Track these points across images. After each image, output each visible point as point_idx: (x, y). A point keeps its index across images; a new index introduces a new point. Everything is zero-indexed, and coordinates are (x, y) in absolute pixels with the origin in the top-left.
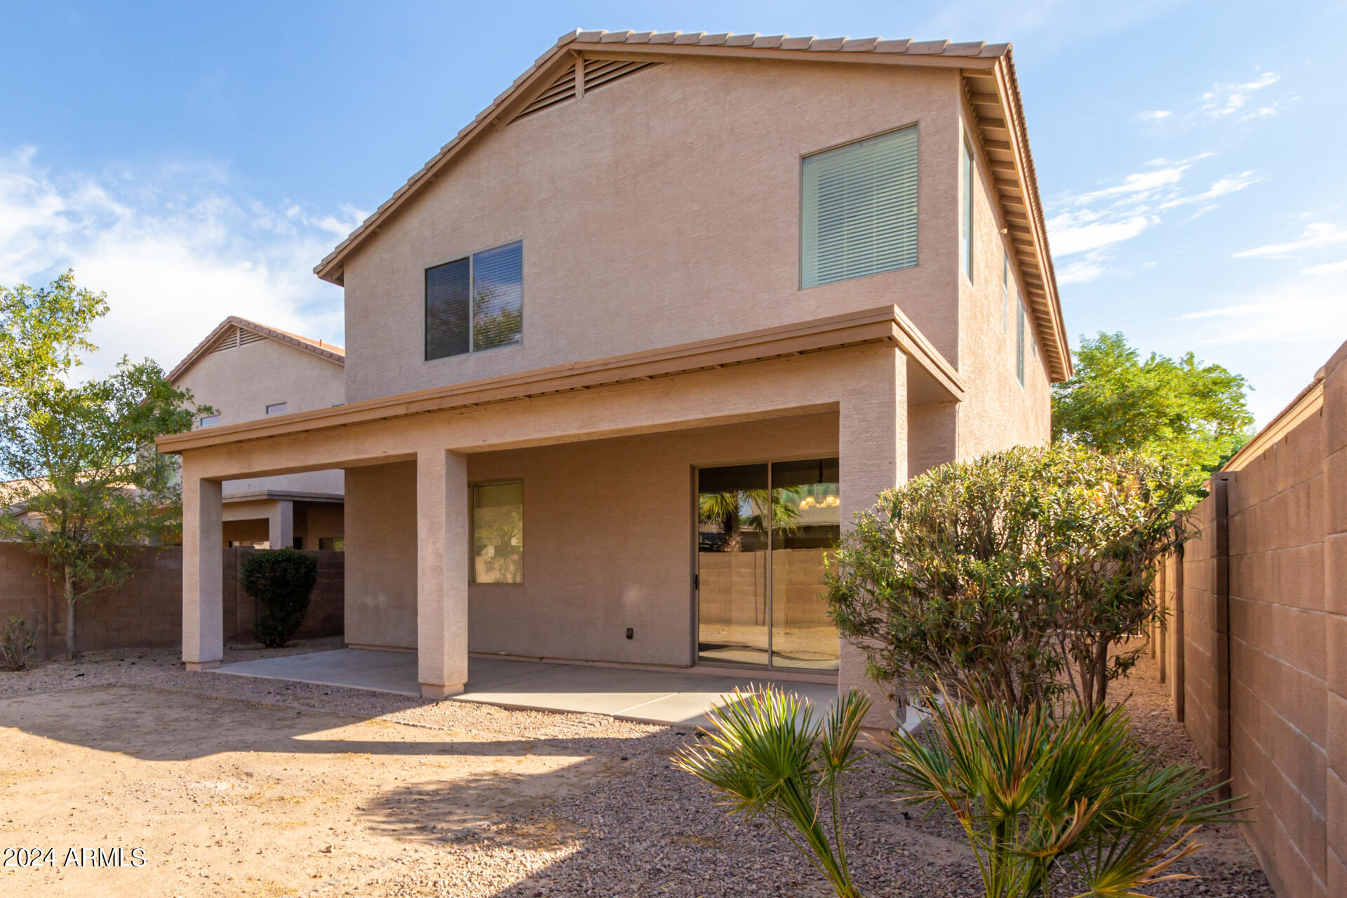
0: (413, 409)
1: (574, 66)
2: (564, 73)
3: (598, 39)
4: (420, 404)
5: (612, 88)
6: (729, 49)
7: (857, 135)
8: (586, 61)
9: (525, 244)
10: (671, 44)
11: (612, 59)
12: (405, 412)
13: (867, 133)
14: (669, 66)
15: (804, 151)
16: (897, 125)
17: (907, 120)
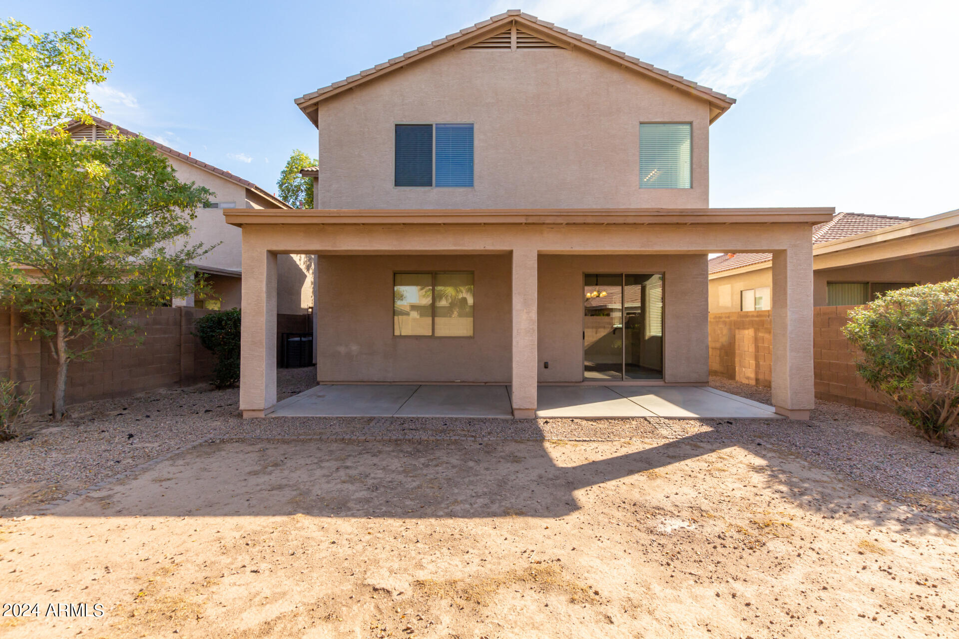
0: (530, 220)
1: (510, 30)
2: (503, 32)
3: (534, 20)
4: (538, 217)
5: (535, 52)
6: (610, 55)
7: (666, 120)
8: (517, 30)
9: (476, 127)
10: (580, 40)
11: (535, 35)
12: (525, 222)
13: (670, 120)
14: (570, 52)
15: (642, 120)
16: (684, 121)
17: (687, 120)
